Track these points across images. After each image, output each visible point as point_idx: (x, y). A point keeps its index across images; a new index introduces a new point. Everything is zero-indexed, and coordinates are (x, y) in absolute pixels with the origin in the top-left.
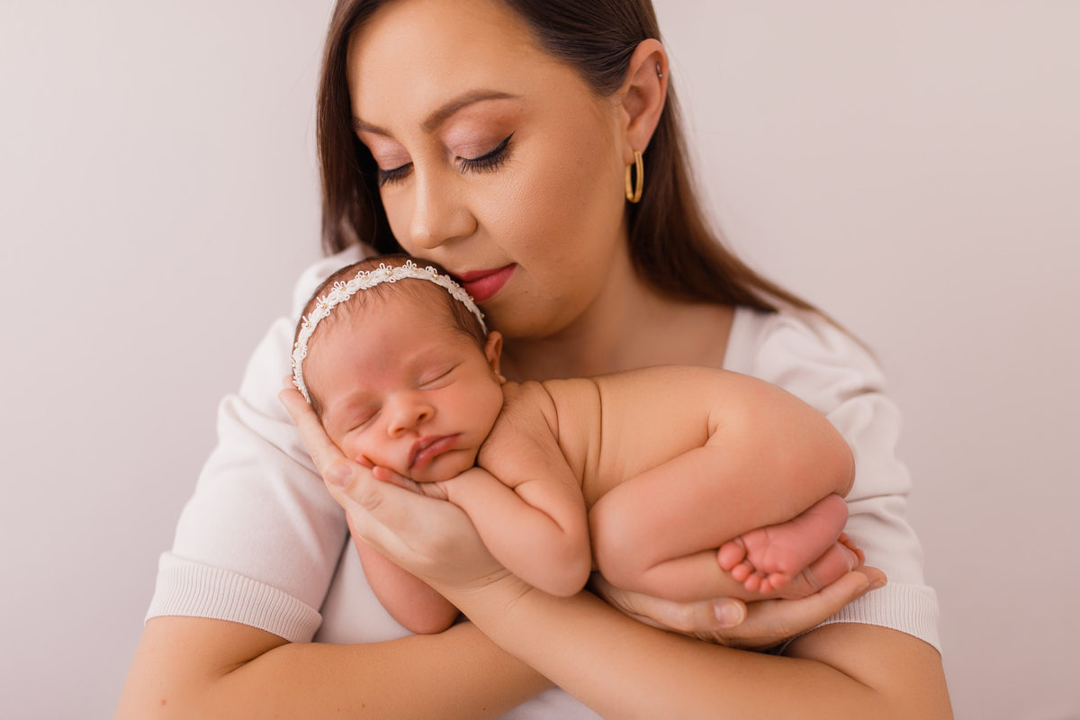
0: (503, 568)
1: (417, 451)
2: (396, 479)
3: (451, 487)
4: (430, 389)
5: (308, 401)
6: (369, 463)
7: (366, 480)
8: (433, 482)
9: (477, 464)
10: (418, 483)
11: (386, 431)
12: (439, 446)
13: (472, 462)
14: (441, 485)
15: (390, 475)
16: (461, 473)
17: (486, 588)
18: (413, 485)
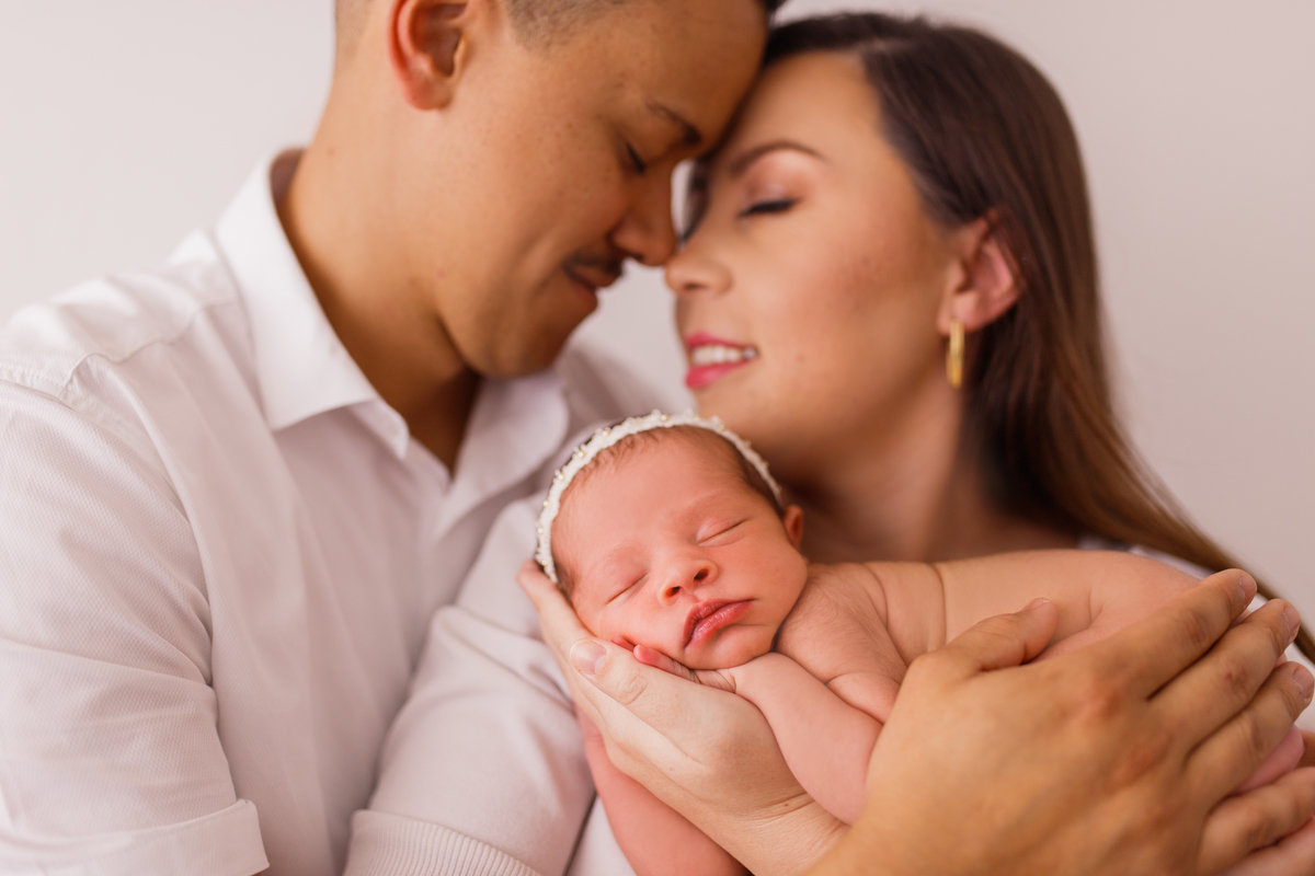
0: (804, 792)
1: (695, 621)
2: (664, 661)
3: (739, 675)
4: (712, 546)
5: (554, 578)
6: (628, 644)
7: (622, 666)
8: (715, 670)
9: (776, 646)
10: (692, 670)
11: (655, 598)
12: (724, 614)
13: (768, 644)
14: (725, 673)
15: (655, 658)
16: (754, 658)
17: (782, 819)
18: (686, 672)
